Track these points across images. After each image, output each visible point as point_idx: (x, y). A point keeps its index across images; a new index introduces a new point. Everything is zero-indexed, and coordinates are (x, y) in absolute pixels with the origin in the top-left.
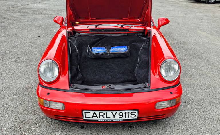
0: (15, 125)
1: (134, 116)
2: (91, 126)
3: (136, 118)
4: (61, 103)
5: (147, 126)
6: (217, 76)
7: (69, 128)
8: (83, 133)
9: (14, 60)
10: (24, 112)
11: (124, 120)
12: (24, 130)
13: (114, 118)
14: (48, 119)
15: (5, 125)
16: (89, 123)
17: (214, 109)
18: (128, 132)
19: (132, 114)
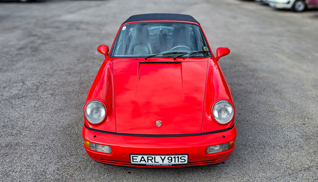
0: (59, 168)
1: (184, 161)
2: (139, 171)
3: (186, 162)
4: (108, 146)
5: (200, 172)
6: (287, 114)
7: (116, 172)
8: (130, 178)
9: (51, 92)
10: (66, 154)
11: (173, 165)
12: (68, 174)
13: (163, 162)
14: (93, 162)
15: (48, 168)
16: (137, 168)
17: (277, 154)
18: (179, 178)
19: (182, 158)
